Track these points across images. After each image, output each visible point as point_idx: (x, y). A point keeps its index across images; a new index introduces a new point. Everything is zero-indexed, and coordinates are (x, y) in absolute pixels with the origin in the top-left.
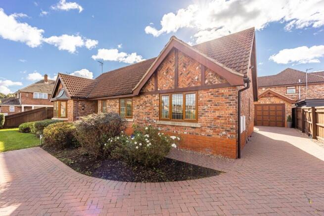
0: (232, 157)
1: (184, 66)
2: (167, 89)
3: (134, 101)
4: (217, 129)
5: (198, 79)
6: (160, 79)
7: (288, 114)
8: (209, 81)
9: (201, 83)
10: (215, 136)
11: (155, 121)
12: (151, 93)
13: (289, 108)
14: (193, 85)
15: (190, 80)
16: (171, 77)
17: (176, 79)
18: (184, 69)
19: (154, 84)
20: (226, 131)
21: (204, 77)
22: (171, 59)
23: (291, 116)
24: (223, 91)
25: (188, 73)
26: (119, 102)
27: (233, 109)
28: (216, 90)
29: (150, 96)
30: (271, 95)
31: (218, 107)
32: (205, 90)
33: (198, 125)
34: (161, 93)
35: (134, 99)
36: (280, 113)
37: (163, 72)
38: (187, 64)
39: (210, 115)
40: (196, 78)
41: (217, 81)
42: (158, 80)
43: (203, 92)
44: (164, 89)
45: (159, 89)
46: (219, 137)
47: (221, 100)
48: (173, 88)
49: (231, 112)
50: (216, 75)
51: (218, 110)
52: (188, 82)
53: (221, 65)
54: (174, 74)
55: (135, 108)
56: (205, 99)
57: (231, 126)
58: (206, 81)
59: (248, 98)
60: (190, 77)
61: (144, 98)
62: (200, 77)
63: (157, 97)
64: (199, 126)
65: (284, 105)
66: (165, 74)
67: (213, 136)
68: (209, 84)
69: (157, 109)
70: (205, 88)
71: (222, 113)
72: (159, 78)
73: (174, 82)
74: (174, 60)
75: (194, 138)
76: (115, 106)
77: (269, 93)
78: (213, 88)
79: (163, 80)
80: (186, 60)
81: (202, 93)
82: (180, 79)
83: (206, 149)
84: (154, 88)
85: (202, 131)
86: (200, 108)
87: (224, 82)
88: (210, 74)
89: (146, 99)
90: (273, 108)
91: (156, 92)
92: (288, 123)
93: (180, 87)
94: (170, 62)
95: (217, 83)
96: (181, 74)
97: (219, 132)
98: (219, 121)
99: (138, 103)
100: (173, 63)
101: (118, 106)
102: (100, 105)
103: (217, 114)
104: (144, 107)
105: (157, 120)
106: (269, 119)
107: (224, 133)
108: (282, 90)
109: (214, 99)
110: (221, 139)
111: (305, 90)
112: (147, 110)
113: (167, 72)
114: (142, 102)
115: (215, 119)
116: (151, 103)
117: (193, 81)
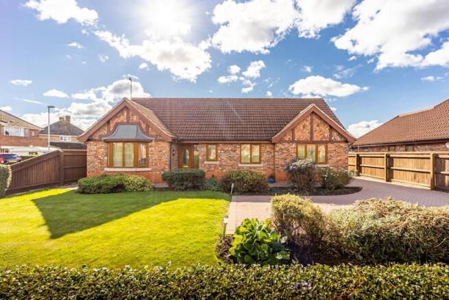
1: (318, 126)
2: (303, 140)
5: (327, 136)
6: (298, 132)
8: (335, 138)
9: (329, 139)
12: (288, 142)
14: (324, 140)
16: (307, 131)
17: (311, 133)
18: (318, 128)
19: (291, 135)
21: (331, 135)
25: (321, 131)
26: (241, 148)
29: (287, 145)
31: (340, 154)
33: (327, 166)
34: (299, 142)
37: (300, 127)
38: (320, 124)
39: (335, 159)
44: (301, 140)
45: (296, 139)
47: (342, 150)
48: (309, 139)
51: (339, 156)
52: (320, 137)
54: (310, 130)
56: (332, 149)
58: (333, 138)
60: (322, 134)
61: (280, 146)
63: (294, 145)
64: (329, 166)
66: (302, 128)
68: (334, 140)
69: (294, 155)
70: (331, 142)
71: (342, 158)
72: (296, 131)
73: (310, 135)
76: (234, 151)
78: (337, 143)
79: (300, 133)
80: (319, 121)
81: (330, 145)
82: (315, 134)
84: (291, 138)
86: (329, 155)
87: (343, 139)
88: (335, 134)
89: (283, 147)
91: (293, 141)
93: (315, 139)
94: (307, 120)
95: (339, 140)
96: (315, 131)
100: (309, 121)
101: (238, 152)
102: (202, 149)
103: (339, 158)
104: (280, 153)
109: (338, 150)
112: (283, 156)
113: (304, 127)
114: (277, 149)
115: (338, 162)
116: (288, 150)
117: (324, 136)
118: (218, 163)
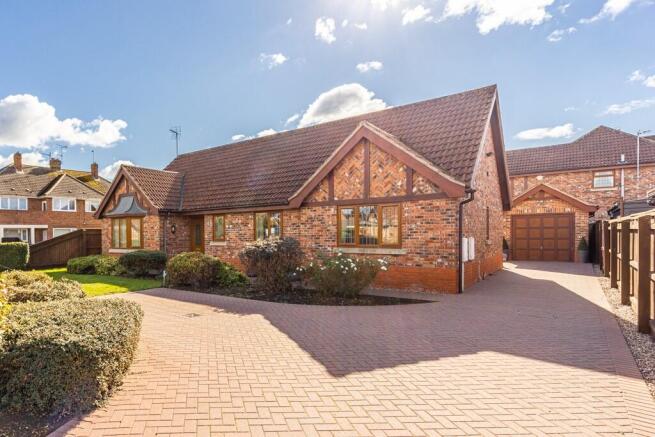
0: (451, 292)
1: (380, 166)
2: (350, 198)
3: (285, 218)
4: (430, 257)
5: (401, 186)
6: (340, 183)
7: (582, 234)
8: (419, 190)
9: (406, 191)
10: (426, 265)
11: (329, 249)
12: (323, 204)
13: (582, 222)
14: (395, 194)
15: (390, 186)
16: (357, 180)
17: (367, 182)
18: (380, 170)
19: (327, 190)
20: (442, 257)
21: (410, 184)
22: (357, 153)
23: (587, 239)
24: (438, 204)
25: (387, 177)
26: (255, 219)
27: (451, 229)
28: (429, 202)
29: (319, 210)
30: (546, 195)
31: (432, 226)
32: (412, 201)
33: (402, 252)
34: (341, 204)
35: (285, 213)
36: (564, 232)
37: (344, 172)
38: (385, 162)
39: (421, 237)
40: (399, 184)
41: (430, 190)
42: (335, 184)
43: (409, 204)
44: (346, 198)
45: (336, 199)
46: (433, 266)
47: (437, 216)
48: (361, 197)
49: (449, 231)
50: (429, 181)
51: (432, 229)
52: (385, 190)
53: (435, 169)
54: (363, 177)
55: (289, 229)
56: (413, 214)
57: (449, 251)
58: (415, 190)
59: (485, 208)
60: (389, 182)
61: (308, 213)
62: (405, 183)
63: (333, 210)
64: (404, 253)
65: (571, 215)
66: (347, 175)
67: (424, 266)
68: (419, 193)
69: (333, 229)
70: (411, 198)
71: (438, 233)
72: (336, 180)
73: (363, 188)
74: (363, 155)
75: (397, 270)
76: (246, 225)
77: (542, 191)
78: (425, 200)
79: (343, 184)
80: (383, 156)
81: (407, 206)
82: (374, 184)
83: (414, 285)
84: (327, 197)
85: (408, 259)
86: (406, 227)
87: (440, 192)
88: (420, 179)
89: (313, 214)
90: (549, 222)
91: (330, 202)
92: (580, 254)
93: (374, 195)
94: (357, 157)
95: (429, 192)
96: (375, 177)
97: (432, 260)
98: (432, 245)
99: (294, 220)
100: (362, 160)
101: (251, 226)
102: (208, 223)
103: (430, 235)
104: (308, 226)
105: (333, 247)
106: (542, 245)
107: (440, 260)
108: (583, 180)
109: (427, 215)
110: (435, 269)
111: (635, 179)
112: (314, 231)
113: (351, 173)
114: (304, 218)
115: (427, 242)
116: (322, 221)
117: (394, 188)
118: (225, 244)
